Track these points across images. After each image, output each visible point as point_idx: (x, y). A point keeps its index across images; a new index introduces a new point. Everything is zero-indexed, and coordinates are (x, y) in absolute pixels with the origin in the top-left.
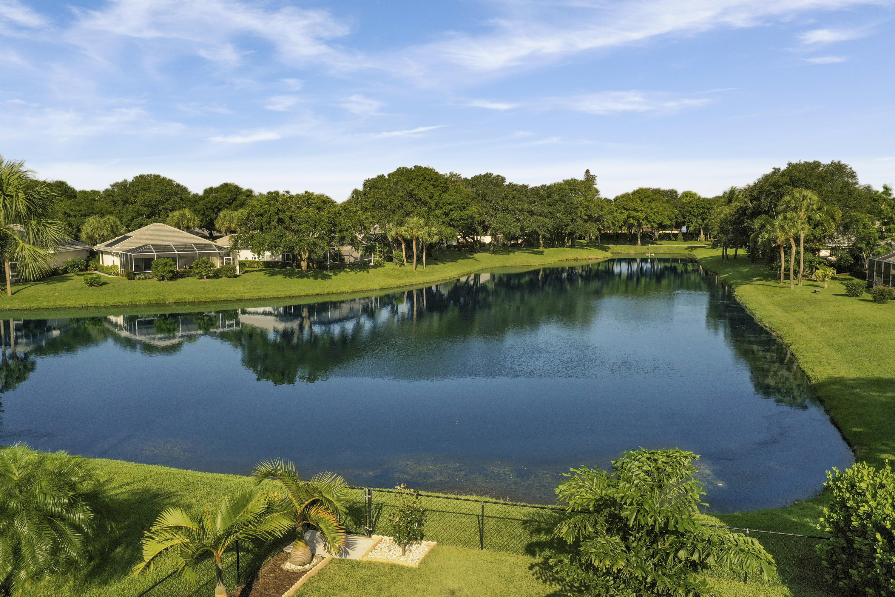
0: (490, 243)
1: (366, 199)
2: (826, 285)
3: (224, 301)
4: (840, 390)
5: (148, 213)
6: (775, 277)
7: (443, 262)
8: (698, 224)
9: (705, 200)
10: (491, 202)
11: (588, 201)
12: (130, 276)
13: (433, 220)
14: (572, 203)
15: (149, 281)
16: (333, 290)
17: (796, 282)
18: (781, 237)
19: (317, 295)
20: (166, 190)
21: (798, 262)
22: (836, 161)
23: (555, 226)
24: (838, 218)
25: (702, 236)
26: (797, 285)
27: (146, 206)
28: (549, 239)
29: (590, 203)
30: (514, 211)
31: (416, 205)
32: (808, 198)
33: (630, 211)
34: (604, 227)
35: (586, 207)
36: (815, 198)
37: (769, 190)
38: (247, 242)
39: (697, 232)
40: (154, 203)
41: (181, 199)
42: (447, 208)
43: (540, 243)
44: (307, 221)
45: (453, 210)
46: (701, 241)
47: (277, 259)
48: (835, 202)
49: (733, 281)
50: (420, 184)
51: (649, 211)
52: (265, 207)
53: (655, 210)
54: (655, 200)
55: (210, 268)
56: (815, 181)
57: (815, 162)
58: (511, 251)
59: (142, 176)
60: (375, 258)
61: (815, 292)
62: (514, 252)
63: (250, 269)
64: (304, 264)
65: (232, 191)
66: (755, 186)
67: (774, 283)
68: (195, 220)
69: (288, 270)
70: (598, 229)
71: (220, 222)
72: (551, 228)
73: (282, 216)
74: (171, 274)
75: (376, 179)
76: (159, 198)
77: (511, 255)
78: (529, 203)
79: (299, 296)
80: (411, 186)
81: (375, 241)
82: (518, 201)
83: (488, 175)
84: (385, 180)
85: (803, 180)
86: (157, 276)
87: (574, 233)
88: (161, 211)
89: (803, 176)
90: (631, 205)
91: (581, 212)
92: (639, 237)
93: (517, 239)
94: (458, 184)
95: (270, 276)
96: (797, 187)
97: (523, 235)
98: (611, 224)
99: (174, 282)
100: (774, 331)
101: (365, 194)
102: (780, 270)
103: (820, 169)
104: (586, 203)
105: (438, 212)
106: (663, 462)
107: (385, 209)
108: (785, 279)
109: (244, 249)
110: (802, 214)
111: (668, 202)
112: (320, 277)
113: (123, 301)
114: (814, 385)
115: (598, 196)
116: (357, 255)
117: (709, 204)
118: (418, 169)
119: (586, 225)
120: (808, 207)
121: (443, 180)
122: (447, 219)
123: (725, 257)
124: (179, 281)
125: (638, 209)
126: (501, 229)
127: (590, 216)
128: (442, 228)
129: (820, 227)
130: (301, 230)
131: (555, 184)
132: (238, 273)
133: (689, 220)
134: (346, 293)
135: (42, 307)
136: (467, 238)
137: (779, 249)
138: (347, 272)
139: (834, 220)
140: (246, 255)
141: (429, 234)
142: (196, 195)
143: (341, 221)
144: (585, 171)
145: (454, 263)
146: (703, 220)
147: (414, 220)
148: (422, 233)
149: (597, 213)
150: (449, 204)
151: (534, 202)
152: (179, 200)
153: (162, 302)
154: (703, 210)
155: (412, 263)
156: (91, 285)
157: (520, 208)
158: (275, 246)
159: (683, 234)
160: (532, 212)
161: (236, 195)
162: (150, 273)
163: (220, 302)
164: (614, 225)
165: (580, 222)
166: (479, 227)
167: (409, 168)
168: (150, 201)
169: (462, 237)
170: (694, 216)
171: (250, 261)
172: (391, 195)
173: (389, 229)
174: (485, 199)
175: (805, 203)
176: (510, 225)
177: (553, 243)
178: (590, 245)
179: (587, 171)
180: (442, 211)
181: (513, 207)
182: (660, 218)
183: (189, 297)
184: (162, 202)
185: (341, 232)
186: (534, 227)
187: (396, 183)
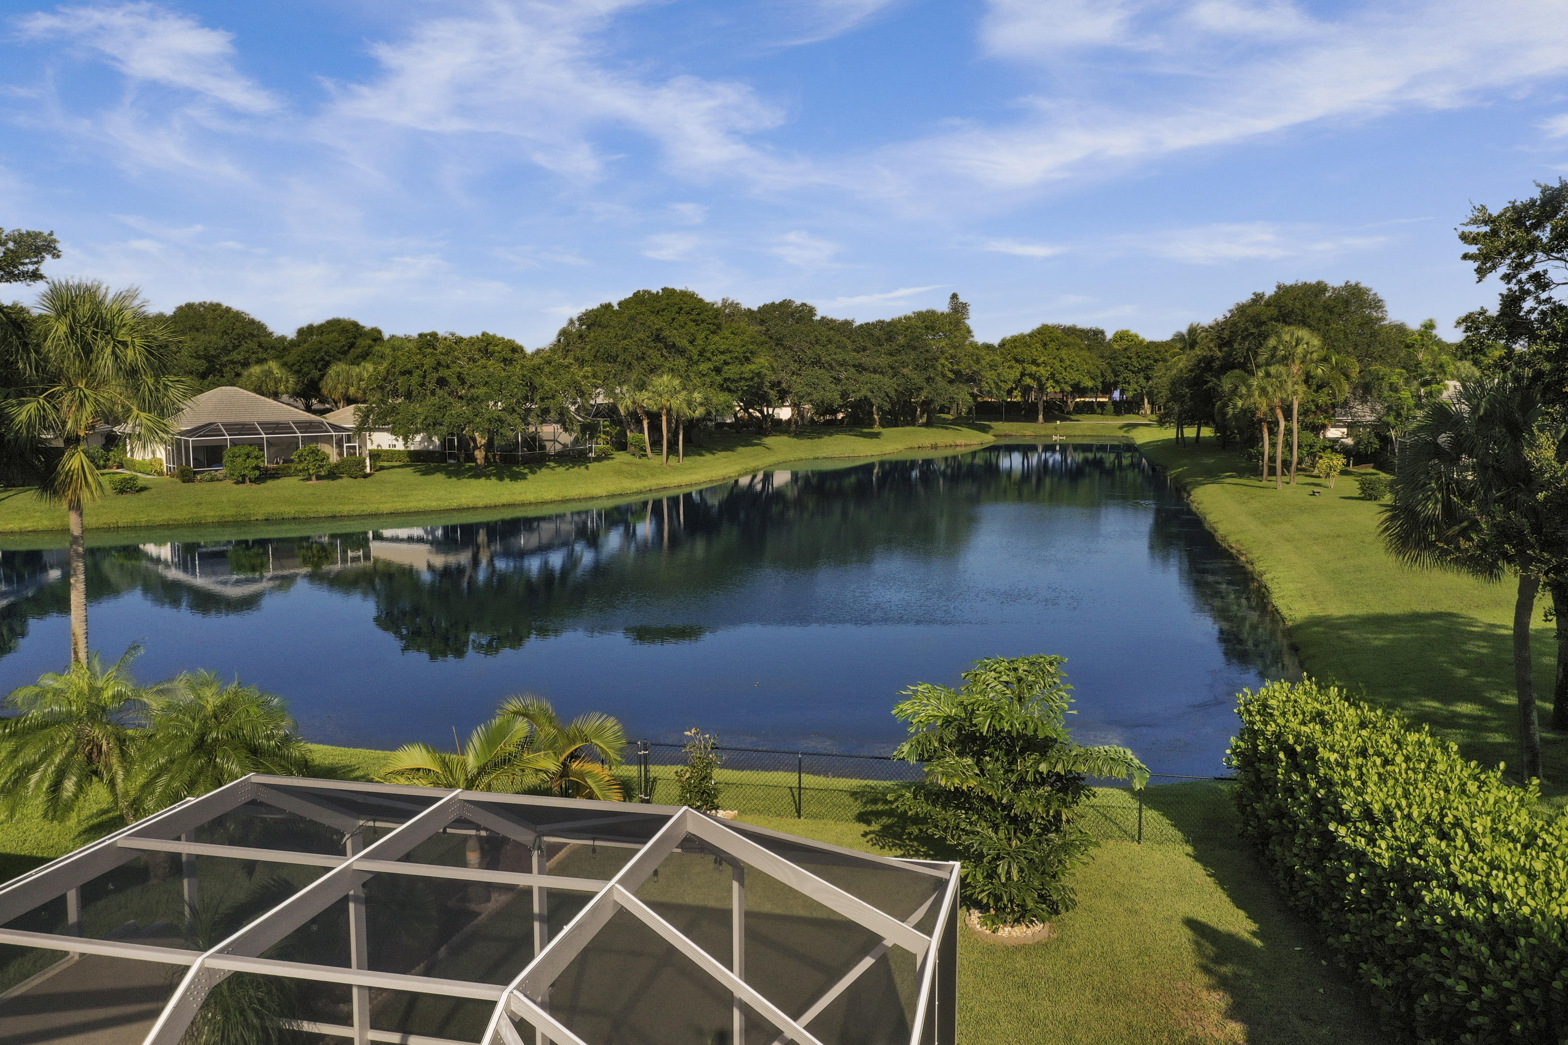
0: (790, 420)
1: (582, 345)
2: (1332, 483)
3: (349, 517)
4: (1324, 633)
5: (201, 369)
6: (1256, 472)
7: (711, 450)
8: (1140, 386)
9: (1152, 344)
10: (791, 348)
11: (955, 348)
12: (186, 476)
13: (697, 381)
14: (927, 351)
15: (219, 485)
16: (530, 497)
17: (1286, 479)
18: (1263, 406)
19: (504, 505)
20: (233, 329)
21: (1288, 445)
22: (1353, 282)
23: (900, 389)
24: (1354, 373)
25: (1147, 405)
26: (1288, 483)
27: (199, 357)
28: (889, 413)
29: (959, 350)
30: (830, 365)
31: (667, 355)
32: (1304, 341)
33: (1025, 365)
34: (981, 392)
35: (952, 357)
36: (1316, 342)
37: (1246, 329)
38: (385, 417)
39: (1138, 399)
40: (212, 352)
41: (260, 345)
42: (719, 359)
43: (874, 420)
44: (487, 383)
45: (729, 363)
46: (1145, 416)
47: (431, 447)
48: (1350, 349)
49: (1190, 480)
50: (673, 319)
51: (1057, 364)
52: (417, 359)
53: (1068, 362)
54: (1067, 345)
55: (322, 461)
56: (1318, 314)
57: (1319, 283)
58: (825, 434)
59: (190, 306)
60: (600, 444)
61: (1314, 494)
62: (831, 435)
63: (385, 464)
64: (479, 455)
65: (347, 331)
66: (1226, 321)
67: (1253, 482)
68: (287, 381)
69: (452, 465)
70: (972, 395)
71: (330, 384)
72: (892, 394)
73: (443, 372)
74: (257, 473)
75: (598, 310)
76: (222, 343)
77: (826, 439)
78: (855, 350)
79: (475, 508)
80: (658, 322)
81: (595, 416)
82: (837, 347)
83: (786, 304)
84: (613, 312)
85: (1299, 312)
86: (233, 475)
87: (932, 401)
88: (225, 366)
89: (1298, 305)
90: (1026, 354)
91: (943, 366)
92: (1041, 408)
93: (835, 412)
94: (736, 318)
95: (423, 475)
96: (1290, 324)
97: (845, 406)
98: (993, 386)
99: (262, 485)
100: (1243, 554)
101: (581, 336)
102: (1263, 461)
103: (1327, 295)
104: (951, 351)
105: (704, 367)
106: (1024, 671)
107: (615, 361)
108: (1269, 475)
109: (379, 430)
110: (1295, 368)
111: (1089, 348)
112: (508, 477)
113: (178, 517)
114: (1289, 629)
115: (971, 339)
116: (566, 438)
117: (1157, 352)
118: (669, 293)
119: (952, 389)
120: (1305, 356)
121: (711, 313)
122: (719, 379)
123: (1180, 441)
124: (270, 483)
125: (1040, 361)
126: (809, 394)
127: (958, 373)
128: (711, 393)
129: (1325, 390)
130: (478, 397)
131: (900, 319)
132: (368, 470)
133: (1124, 378)
134: (552, 502)
135: (41, 528)
136: (751, 410)
137: (1260, 424)
138: (553, 468)
139: (1347, 377)
140: (382, 440)
141: (689, 404)
142: (282, 339)
143: (543, 382)
144: (950, 295)
145: (730, 453)
146: (1148, 378)
147: (664, 381)
148: (677, 403)
149: (970, 367)
150: (723, 353)
151: (864, 349)
152: (255, 347)
153: (243, 518)
154: (1148, 362)
155: (660, 453)
156: (122, 491)
157: (841, 359)
158: (434, 424)
159: (1115, 403)
160: (860, 365)
161: (355, 337)
162: (222, 471)
163: (342, 517)
164: (999, 388)
165: (941, 383)
166: (772, 392)
167: (654, 291)
168: (205, 349)
169: (741, 409)
170: (1133, 372)
171: (386, 451)
172: (625, 338)
173: (621, 395)
174: (782, 345)
175: (1300, 350)
176: (824, 388)
177: (897, 419)
178: (959, 422)
179: (954, 296)
180: (710, 365)
181: (828, 358)
182: (1075, 377)
183: (290, 510)
184: (226, 350)
185: (542, 399)
186: (864, 392)
187: (632, 318)
